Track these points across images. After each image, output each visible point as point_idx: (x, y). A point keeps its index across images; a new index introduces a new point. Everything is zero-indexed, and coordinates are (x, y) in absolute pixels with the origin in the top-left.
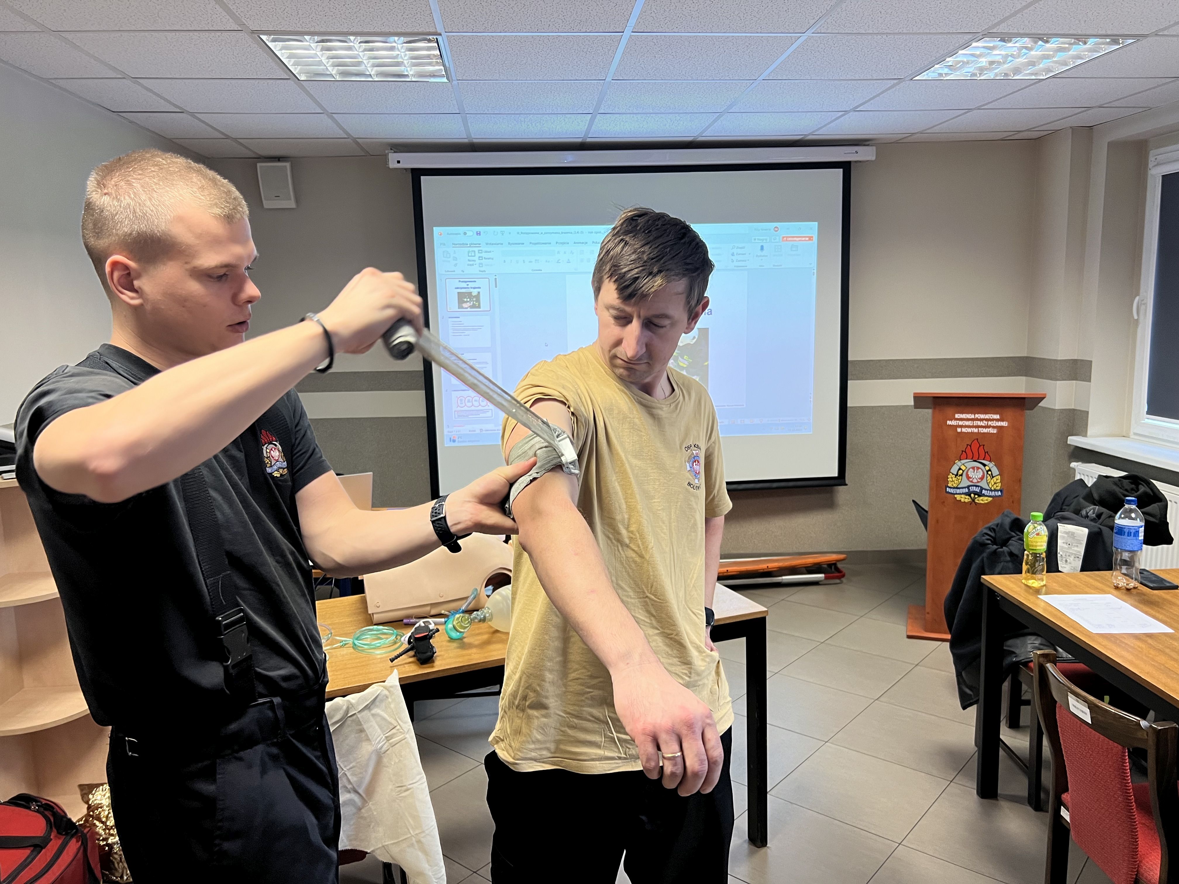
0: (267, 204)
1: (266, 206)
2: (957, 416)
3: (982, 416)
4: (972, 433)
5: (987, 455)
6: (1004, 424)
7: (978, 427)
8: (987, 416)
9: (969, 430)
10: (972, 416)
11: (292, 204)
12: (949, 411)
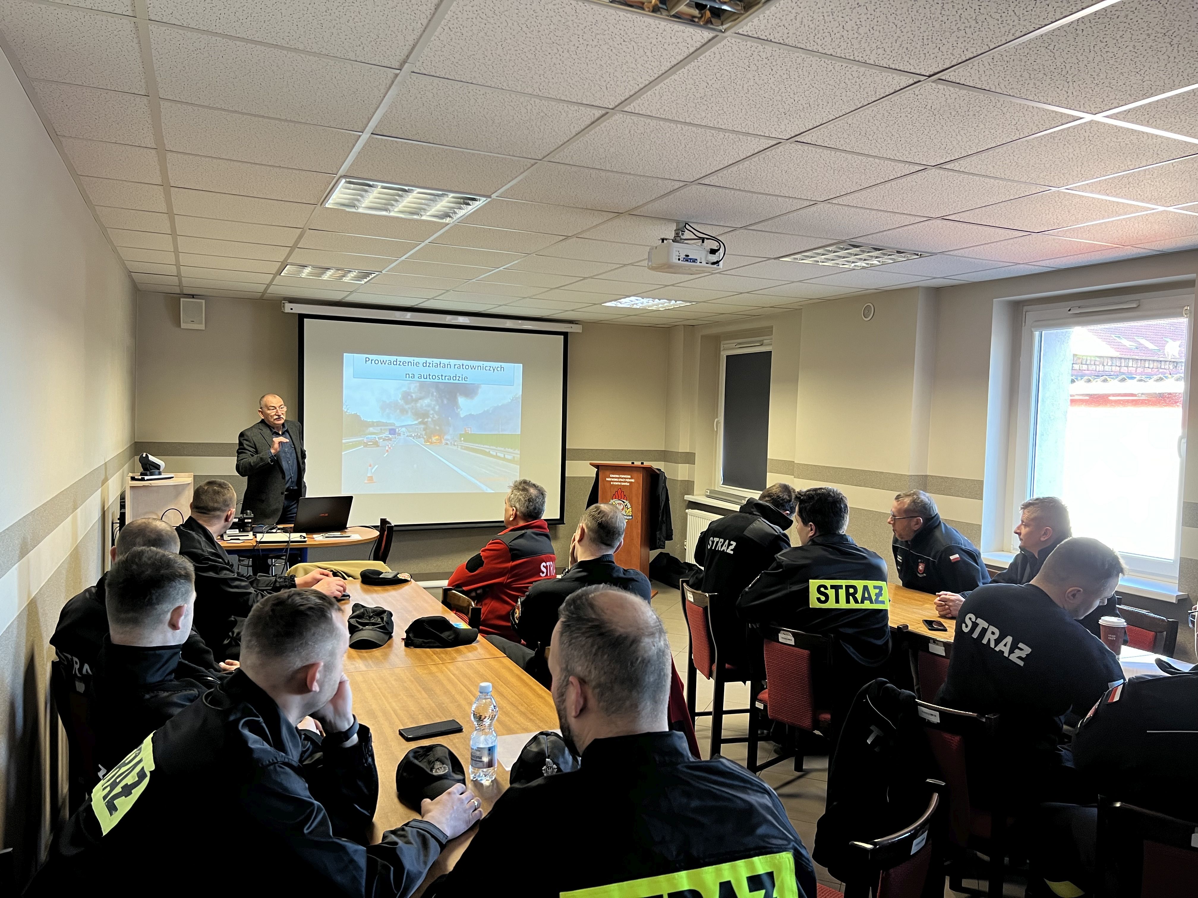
0: (183, 326)
1: (182, 327)
2: (611, 476)
3: (623, 476)
4: (618, 485)
5: (625, 497)
6: (633, 480)
7: (621, 482)
8: (625, 476)
9: (617, 483)
10: (617, 476)
11: (202, 327)
12: (607, 473)
